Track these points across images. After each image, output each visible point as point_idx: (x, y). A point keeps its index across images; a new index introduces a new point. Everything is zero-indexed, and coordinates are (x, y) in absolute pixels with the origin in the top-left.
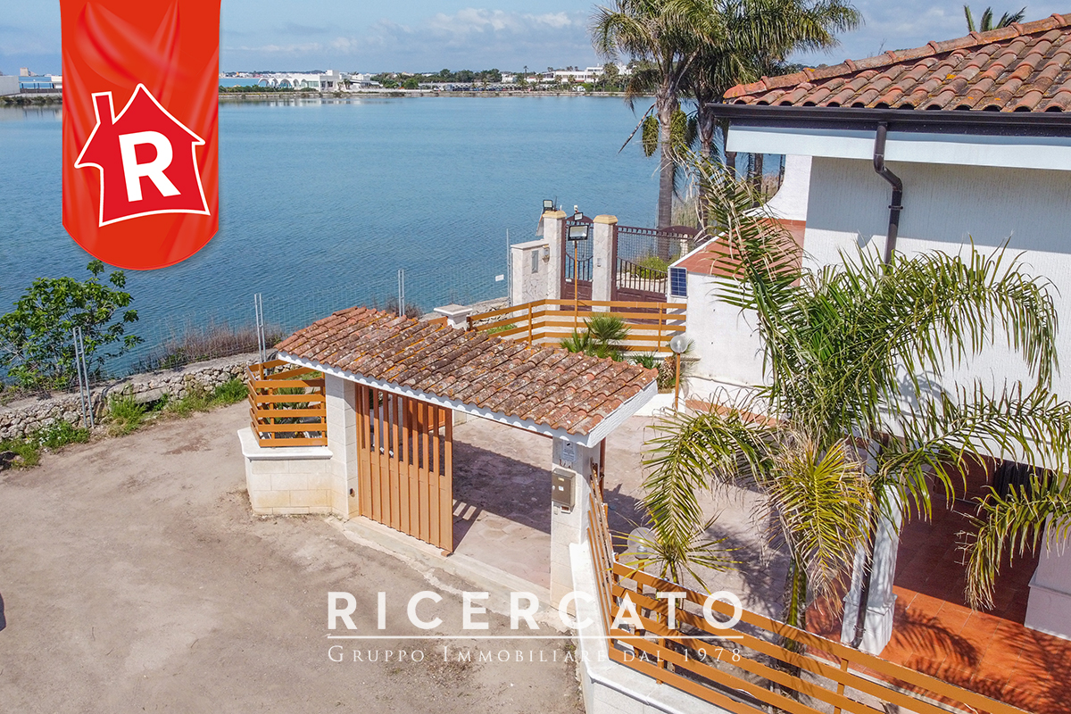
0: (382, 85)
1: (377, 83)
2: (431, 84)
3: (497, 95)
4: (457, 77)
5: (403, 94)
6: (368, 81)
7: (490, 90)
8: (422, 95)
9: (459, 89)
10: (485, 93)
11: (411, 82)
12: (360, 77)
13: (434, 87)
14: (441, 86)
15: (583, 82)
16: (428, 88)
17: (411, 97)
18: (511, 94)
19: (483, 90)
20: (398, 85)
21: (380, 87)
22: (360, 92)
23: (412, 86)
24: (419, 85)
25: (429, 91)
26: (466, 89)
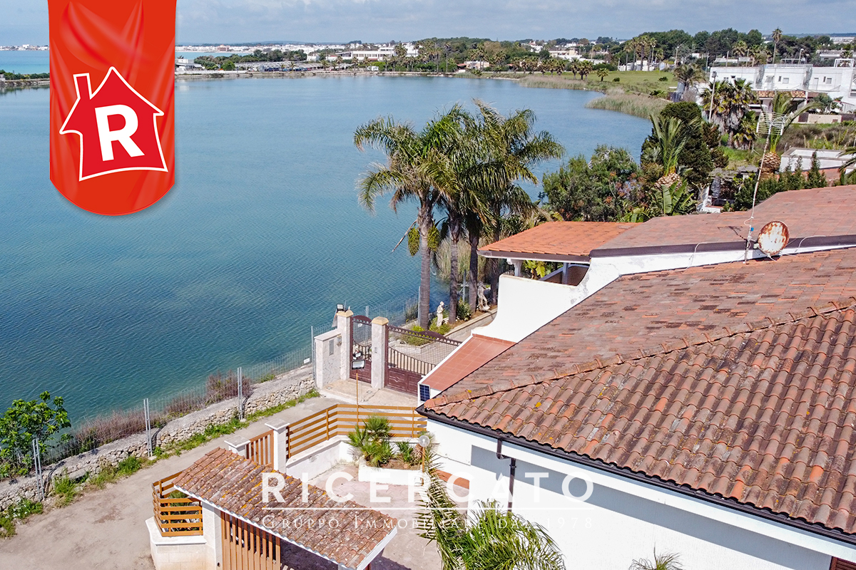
0: (204, 68)
1: (200, 66)
2: (246, 65)
3: (303, 75)
4: (268, 56)
5: (222, 75)
6: (192, 63)
7: (297, 70)
8: (238, 75)
9: (270, 70)
10: (293, 73)
11: (229, 63)
12: (185, 61)
13: (248, 68)
14: (255, 66)
15: (376, 60)
16: (244, 69)
17: (230, 79)
18: (314, 74)
19: (291, 70)
20: (217, 67)
21: (202, 70)
22: (185, 74)
23: (230, 67)
24: (236, 65)
25: (244, 72)
26: (276, 69)
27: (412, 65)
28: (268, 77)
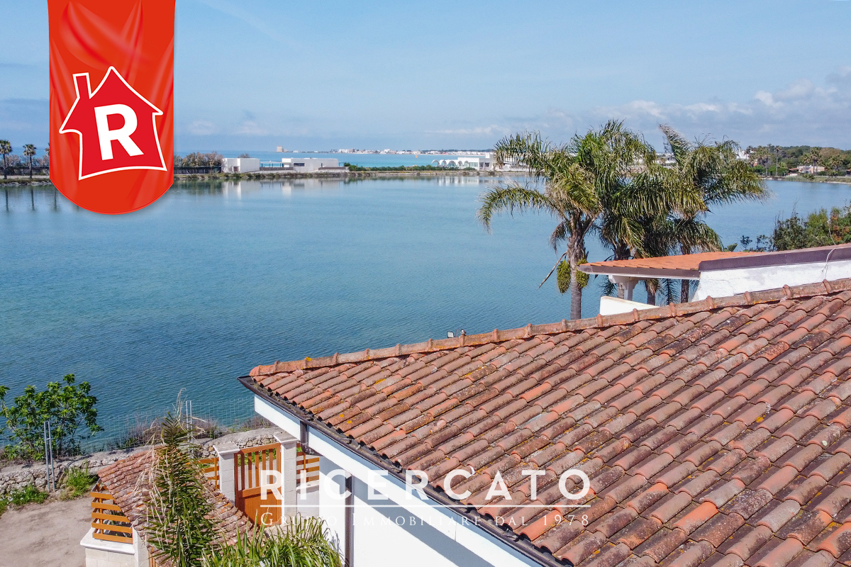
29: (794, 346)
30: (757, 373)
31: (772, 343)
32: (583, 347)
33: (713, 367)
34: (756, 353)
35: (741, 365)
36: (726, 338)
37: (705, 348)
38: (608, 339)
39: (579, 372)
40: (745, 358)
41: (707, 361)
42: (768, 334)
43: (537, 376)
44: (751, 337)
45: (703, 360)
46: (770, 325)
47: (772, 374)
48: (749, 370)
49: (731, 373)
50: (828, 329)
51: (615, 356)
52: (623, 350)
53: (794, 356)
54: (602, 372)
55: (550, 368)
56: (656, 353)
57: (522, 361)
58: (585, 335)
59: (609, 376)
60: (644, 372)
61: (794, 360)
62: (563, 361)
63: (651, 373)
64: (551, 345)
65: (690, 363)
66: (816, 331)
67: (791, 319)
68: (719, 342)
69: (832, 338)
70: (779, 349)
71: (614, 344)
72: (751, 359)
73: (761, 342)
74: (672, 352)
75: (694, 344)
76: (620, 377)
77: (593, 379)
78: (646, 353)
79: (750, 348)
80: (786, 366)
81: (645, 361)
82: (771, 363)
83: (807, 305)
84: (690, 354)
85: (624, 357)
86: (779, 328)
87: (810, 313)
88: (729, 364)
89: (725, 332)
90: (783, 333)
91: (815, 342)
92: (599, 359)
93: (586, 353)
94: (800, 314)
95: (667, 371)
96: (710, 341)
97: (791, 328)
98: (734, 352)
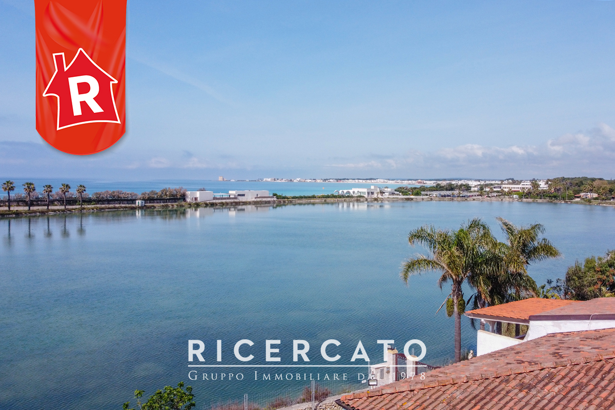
0: (401, 194)
1: (398, 193)
3: (466, 200)
5: (412, 199)
6: (394, 191)
7: (462, 196)
8: (423, 199)
9: (445, 196)
10: (459, 199)
12: (389, 190)
13: (430, 194)
15: (518, 191)
18: (474, 200)
20: (409, 194)
22: (388, 198)
23: (417, 194)
24: (423, 193)
25: (427, 197)
26: (448, 196)
27: (542, 195)
28: (443, 200)
29: (573, 388)
30: (560, 401)
31: (565, 386)
32: (490, 387)
33: (543, 398)
34: (559, 392)
35: (553, 397)
36: (547, 384)
37: (539, 389)
38: (500, 383)
39: (491, 400)
40: (555, 394)
41: (540, 395)
42: (562, 382)
43: (474, 402)
44: (557, 383)
45: (539, 395)
46: (563, 378)
47: (564, 402)
48: (556, 400)
49: (550, 401)
50: (585, 381)
51: (504, 392)
52: (507, 389)
53: (573, 393)
54: (500, 400)
55: (478, 398)
56: (521, 391)
57: (466, 394)
58: (490, 381)
59: (503, 402)
60: (516, 400)
61: (573, 395)
62: (483, 395)
63: (520, 400)
64: (476, 386)
65: (534, 396)
66: (581, 381)
67: (571, 375)
68: (544, 386)
69: (587, 385)
70: (567, 390)
71: (503, 386)
72: (557, 395)
73: (560, 386)
74: (526, 390)
75: (535, 387)
76: (507, 403)
77: (497, 403)
78: (516, 391)
79: (556, 389)
80: (570, 398)
81: (516, 394)
82: (565, 397)
83: (578, 368)
84: (534, 392)
85: (508, 392)
86: (567, 379)
87: (579, 372)
88: (549, 397)
89: (546, 381)
90: (569, 382)
91: (580, 386)
92: (498, 393)
93: (492, 390)
94: (574, 373)
95: (525, 400)
96: (541, 385)
97: (572, 379)
98: (550, 391)
